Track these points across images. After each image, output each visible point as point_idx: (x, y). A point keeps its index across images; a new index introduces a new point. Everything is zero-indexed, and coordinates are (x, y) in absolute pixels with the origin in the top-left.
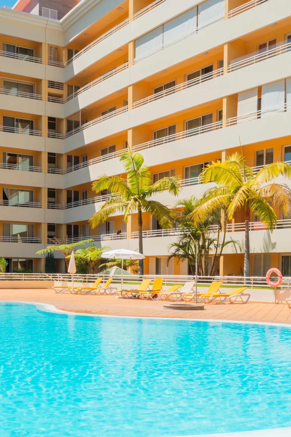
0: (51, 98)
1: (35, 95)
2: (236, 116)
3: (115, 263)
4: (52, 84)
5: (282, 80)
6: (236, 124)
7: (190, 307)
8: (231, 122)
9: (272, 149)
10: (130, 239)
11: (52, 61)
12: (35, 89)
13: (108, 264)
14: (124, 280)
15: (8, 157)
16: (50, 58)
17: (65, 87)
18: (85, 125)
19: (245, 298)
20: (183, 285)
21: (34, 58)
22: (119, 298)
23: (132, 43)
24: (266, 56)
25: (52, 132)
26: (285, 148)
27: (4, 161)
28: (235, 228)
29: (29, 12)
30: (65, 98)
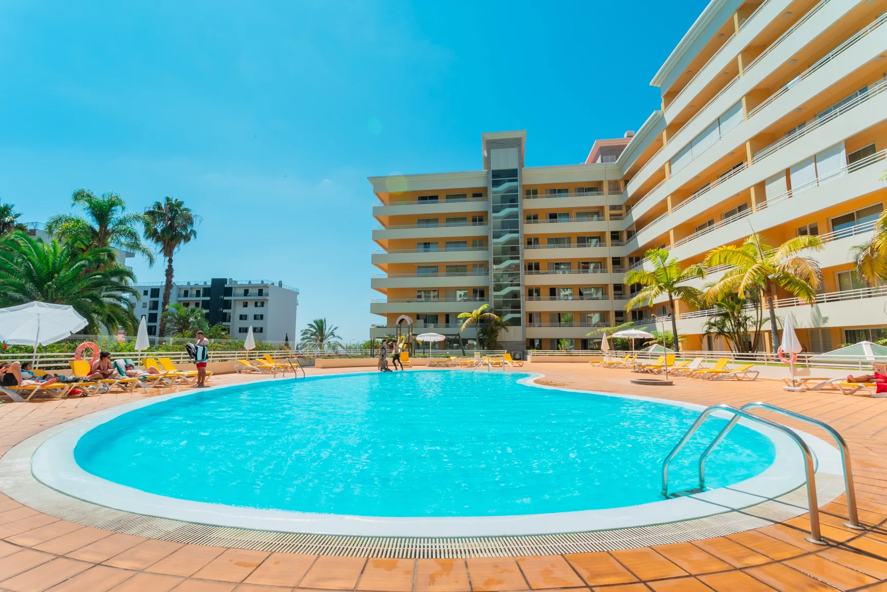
0: (612, 217)
1: (601, 218)
2: (766, 200)
3: (656, 341)
4: (613, 208)
5: (811, 157)
6: (767, 207)
7: (659, 383)
8: (761, 207)
9: (816, 223)
10: (679, 320)
11: (612, 192)
12: (601, 213)
13: (650, 342)
14: (651, 356)
15: (581, 265)
16: (610, 190)
17: (624, 208)
18: (638, 232)
19: (752, 376)
20: (692, 360)
21: (599, 192)
22: (631, 372)
23: (667, 163)
24: (796, 137)
25: (615, 242)
26: (832, 220)
27: (579, 268)
28: (779, 304)
29: (595, 162)
30: (624, 216)
